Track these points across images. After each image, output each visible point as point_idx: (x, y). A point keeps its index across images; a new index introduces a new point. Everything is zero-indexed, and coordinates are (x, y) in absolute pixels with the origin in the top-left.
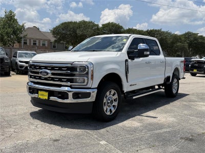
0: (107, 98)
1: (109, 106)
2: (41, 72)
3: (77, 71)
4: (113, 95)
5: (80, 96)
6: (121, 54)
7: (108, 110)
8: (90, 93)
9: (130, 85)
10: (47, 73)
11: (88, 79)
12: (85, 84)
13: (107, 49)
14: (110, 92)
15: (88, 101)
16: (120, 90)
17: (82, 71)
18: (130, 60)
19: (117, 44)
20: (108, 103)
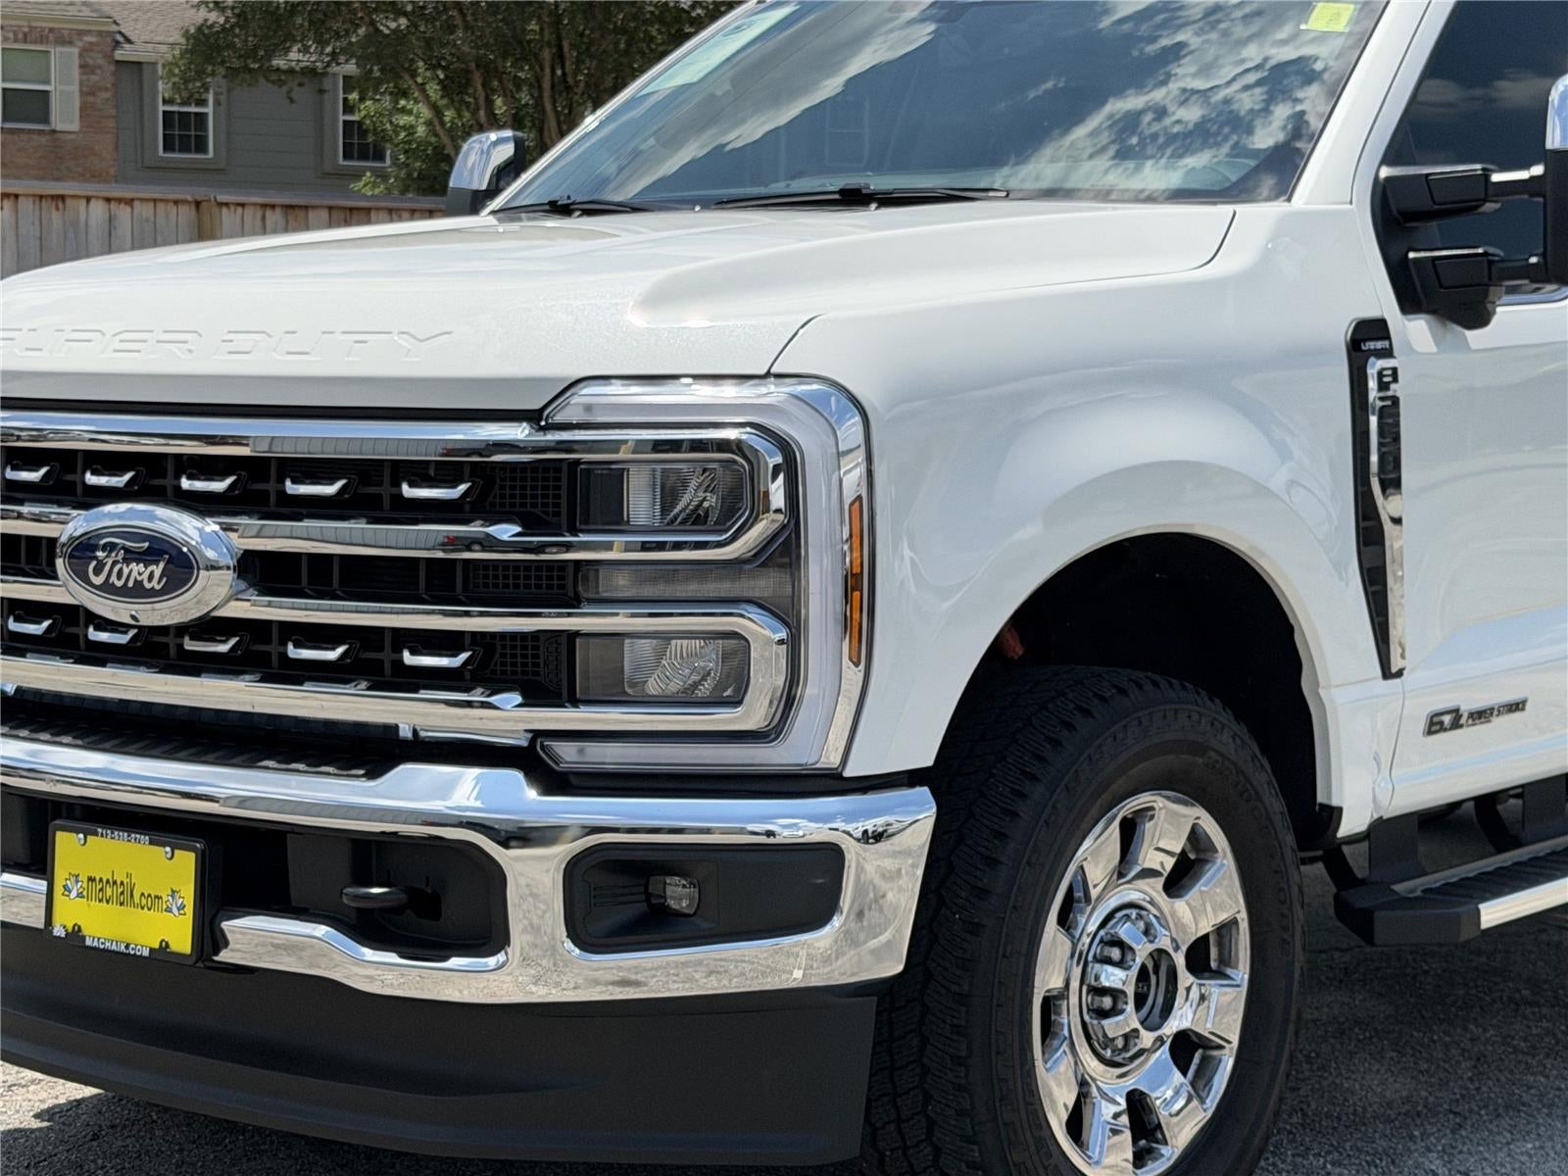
0: (1090, 923)
1: (1119, 1055)
2: (83, 550)
3: (614, 519)
4: (1178, 880)
5: (679, 894)
6: (1282, 229)
7: (1108, 1110)
8: (830, 857)
9: (1435, 725)
10: (180, 566)
11: (794, 645)
12: (753, 714)
13: (1042, 168)
14: (1130, 831)
15: (796, 977)
16: (1275, 804)
17: (697, 519)
18: (1414, 333)
19: (1186, 77)
20: (1103, 1003)
